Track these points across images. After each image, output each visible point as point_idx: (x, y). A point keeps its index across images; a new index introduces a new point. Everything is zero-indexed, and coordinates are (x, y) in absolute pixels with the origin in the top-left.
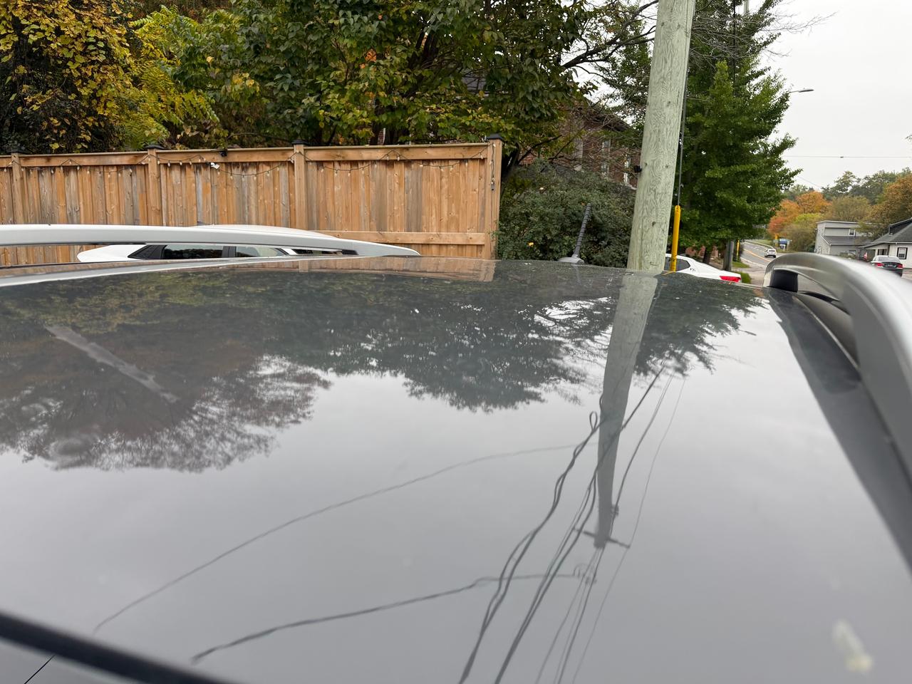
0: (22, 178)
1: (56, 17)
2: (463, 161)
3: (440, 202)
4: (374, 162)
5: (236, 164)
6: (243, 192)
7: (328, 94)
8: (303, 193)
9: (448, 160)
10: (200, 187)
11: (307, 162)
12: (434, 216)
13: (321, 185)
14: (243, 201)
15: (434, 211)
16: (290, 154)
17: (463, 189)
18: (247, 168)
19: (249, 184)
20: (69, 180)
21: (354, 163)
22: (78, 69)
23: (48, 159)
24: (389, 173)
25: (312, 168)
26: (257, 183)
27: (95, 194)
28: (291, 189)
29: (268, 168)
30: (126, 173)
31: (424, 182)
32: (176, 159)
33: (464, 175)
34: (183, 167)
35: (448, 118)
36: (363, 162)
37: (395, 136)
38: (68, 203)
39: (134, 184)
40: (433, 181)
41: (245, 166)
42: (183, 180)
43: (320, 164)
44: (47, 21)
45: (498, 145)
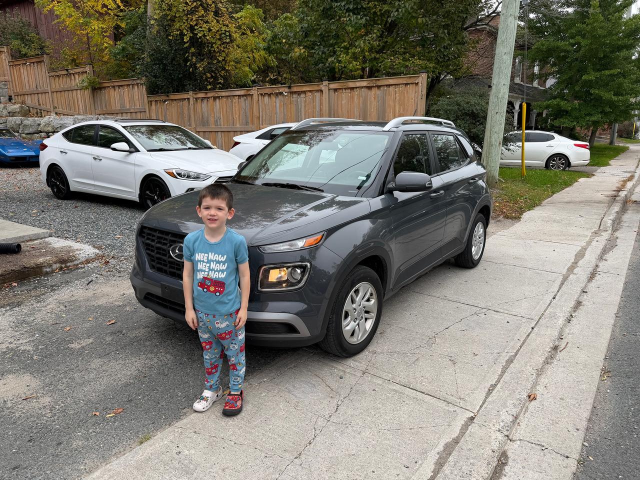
0: (194, 104)
1: (209, 23)
2: (407, 84)
3: (395, 106)
4: (362, 87)
5: (295, 92)
6: (298, 106)
7: (341, 54)
8: (327, 105)
9: (399, 84)
10: (278, 105)
11: (329, 89)
12: (391, 114)
13: (336, 101)
14: (298, 111)
15: (391, 111)
16: (321, 86)
17: (406, 99)
18: (300, 94)
19: (301, 101)
20: (216, 103)
21: (352, 89)
22: (218, 48)
23: (206, 93)
24: (369, 93)
25: (332, 92)
26: (305, 101)
27: (228, 110)
28: (321, 104)
29: (310, 94)
30: (243, 99)
31: (387, 96)
32: (267, 91)
33: (407, 91)
34: (270, 95)
35: (400, 63)
36: (356, 88)
37: (373, 73)
38: (215, 115)
39: (247, 105)
40: (391, 95)
41: (299, 93)
42: (270, 102)
43: (336, 90)
44: (205, 25)
45: (424, 76)
